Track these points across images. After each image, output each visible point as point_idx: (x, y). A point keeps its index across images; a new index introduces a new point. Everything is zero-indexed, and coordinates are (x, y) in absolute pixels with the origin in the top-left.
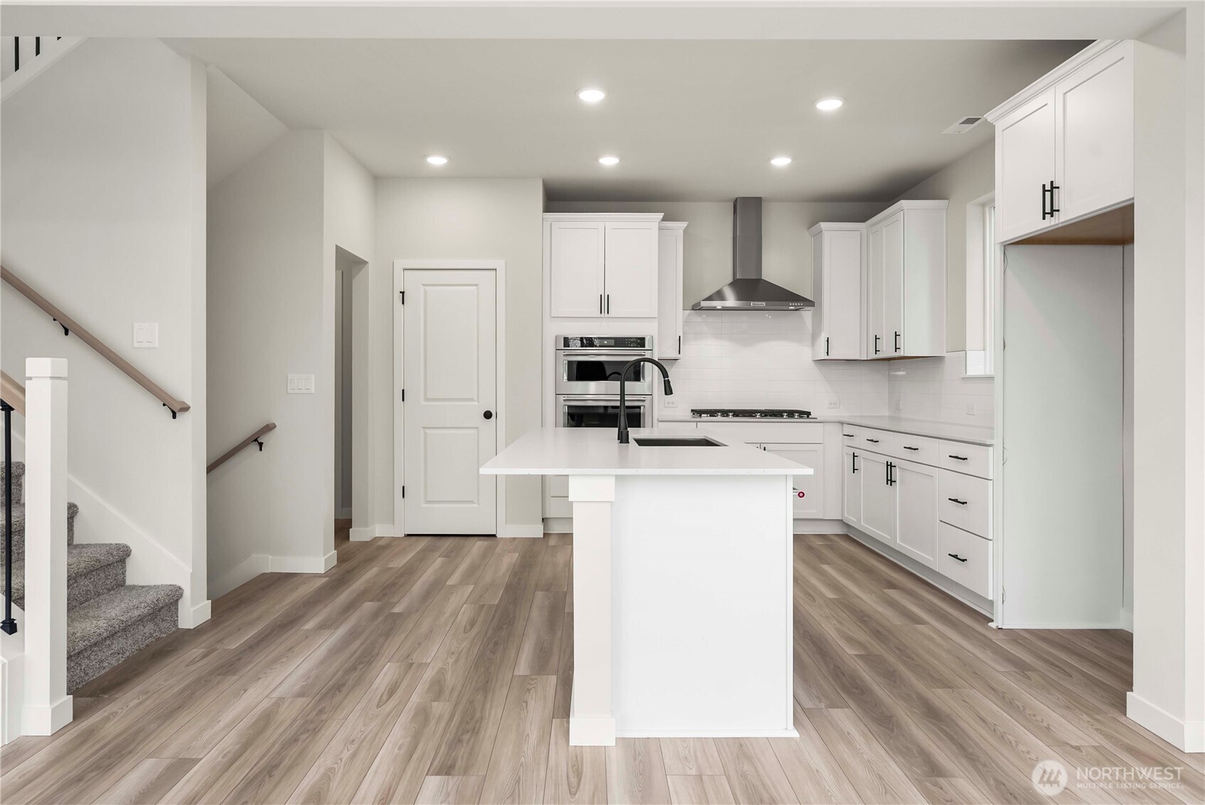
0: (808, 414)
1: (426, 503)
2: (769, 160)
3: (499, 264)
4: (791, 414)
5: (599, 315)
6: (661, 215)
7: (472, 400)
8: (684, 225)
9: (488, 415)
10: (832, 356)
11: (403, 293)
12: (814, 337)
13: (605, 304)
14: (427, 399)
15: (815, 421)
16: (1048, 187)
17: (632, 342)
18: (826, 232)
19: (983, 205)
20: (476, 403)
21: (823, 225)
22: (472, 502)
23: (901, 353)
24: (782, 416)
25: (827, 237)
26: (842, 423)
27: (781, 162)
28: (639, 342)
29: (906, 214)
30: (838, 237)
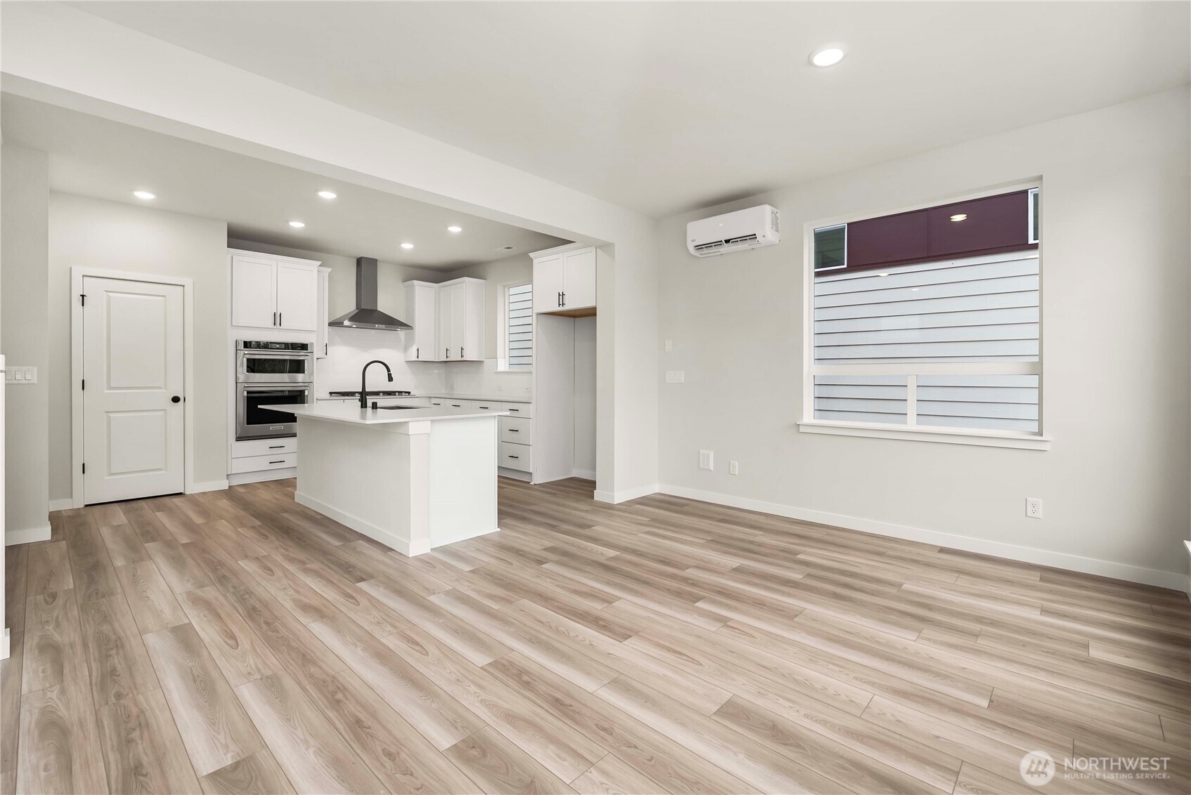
0: (409, 393)
1: (108, 476)
2: (400, 243)
3: (188, 282)
4: (400, 392)
5: (272, 326)
6: (319, 263)
7: (159, 388)
8: (330, 270)
9: (176, 400)
10: (420, 359)
11: (83, 296)
12: (406, 348)
13: (277, 319)
14: (110, 388)
15: (414, 397)
16: (561, 294)
17: (298, 347)
18: (416, 286)
19: (504, 286)
20: (165, 391)
21: (415, 282)
22: (160, 469)
23: (464, 359)
24: (395, 395)
25: (416, 288)
26: (430, 397)
27: (407, 246)
28: (304, 347)
29: (467, 285)
30: (423, 291)
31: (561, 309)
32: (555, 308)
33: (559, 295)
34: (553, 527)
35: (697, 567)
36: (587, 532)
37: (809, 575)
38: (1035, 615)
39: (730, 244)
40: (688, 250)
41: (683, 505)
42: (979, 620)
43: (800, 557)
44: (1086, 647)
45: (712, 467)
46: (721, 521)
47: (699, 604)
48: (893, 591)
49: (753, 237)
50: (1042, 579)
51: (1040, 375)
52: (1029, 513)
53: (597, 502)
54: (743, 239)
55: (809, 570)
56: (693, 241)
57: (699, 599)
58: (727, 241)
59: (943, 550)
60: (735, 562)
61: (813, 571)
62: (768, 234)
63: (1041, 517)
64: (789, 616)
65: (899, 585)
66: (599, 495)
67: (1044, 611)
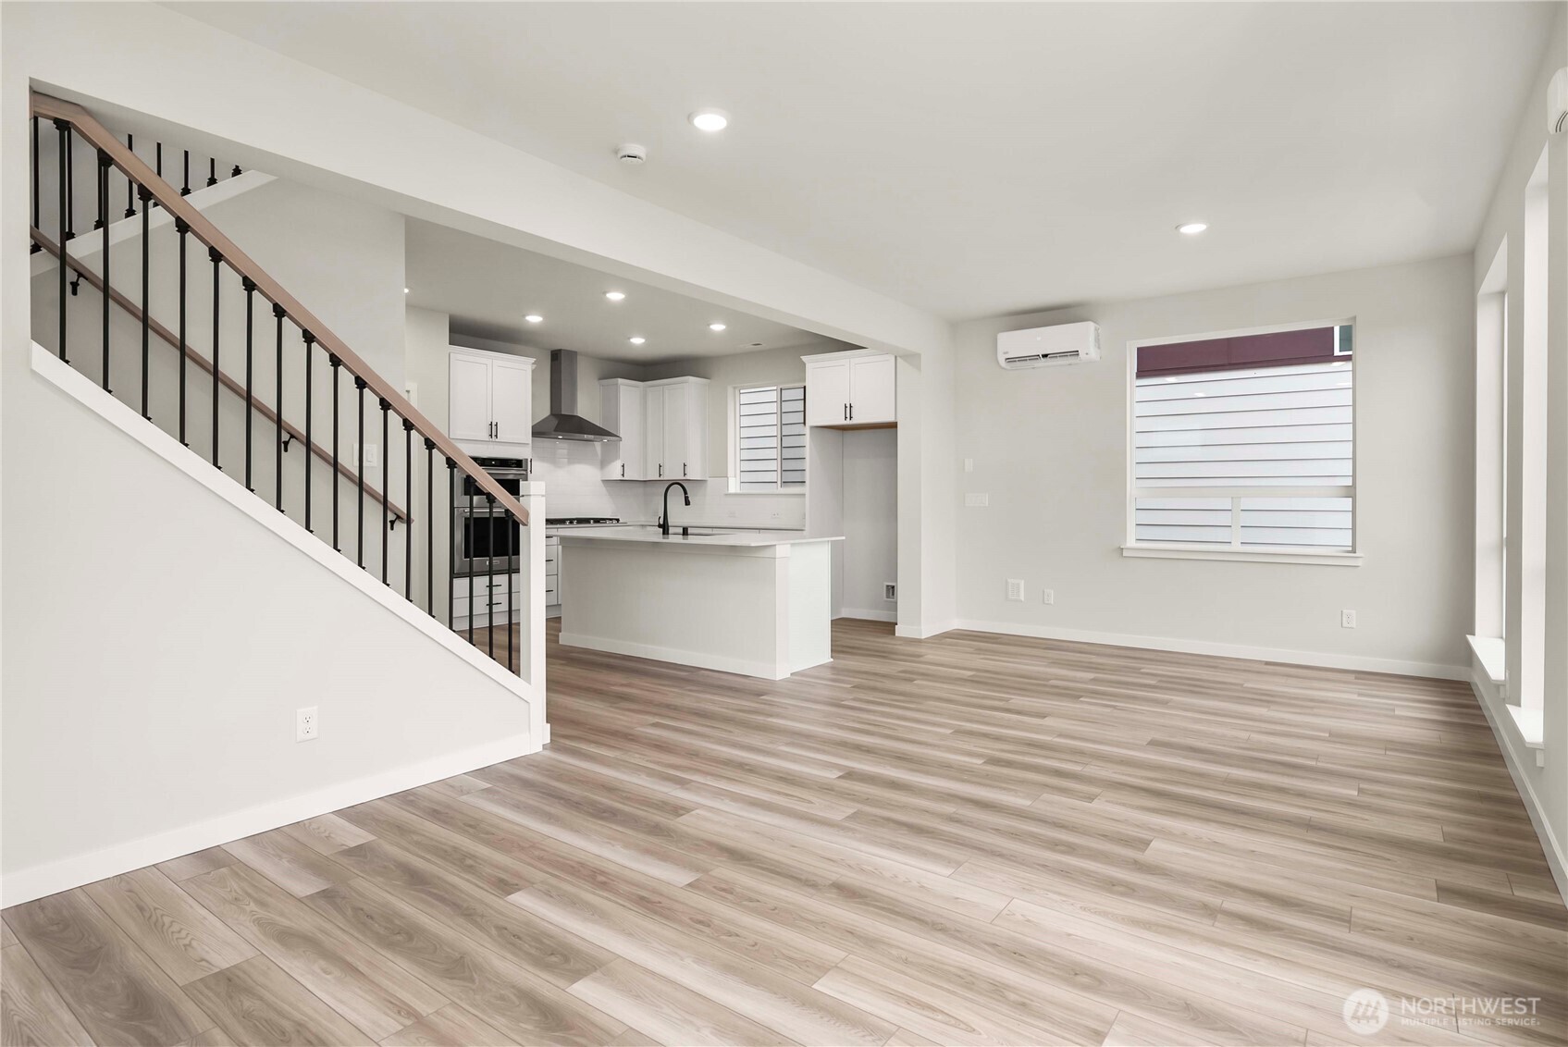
0: (618, 520)
2: (629, 337)
5: (488, 438)
6: (533, 360)
10: (625, 478)
12: (609, 464)
13: (493, 430)
15: (625, 524)
16: (847, 405)
17: (514, 463)
18: (621, 387)
19: (735, 388)
21: (621, 381)
23: (686, 477)
25: (622, 389)
27: (638, 341)
28: (518, 463)
29: (689, 386)
30: (628, 391)
31: (848, 422)
32: (841, 421)
33: (846, 407)
34: (884, 657)
35: (1056, 679)
36: (921, 659)
37: (1160, 681)
38: (1355, 697)
39: (1048, 358)
40: (998, 362)
41: (997, 638)
42: (1312, 700)
43: (1142, 670)
44: (1394, 710)
45: (1022, 598)
46: (1045, 649)
47: (1081, 699)
48: (1239, 688)
49: (1076, 353)
50: (1356, 678)
51: (1354, 498)
52: (1345, 624)
53: (901, 639)
54: (1064, 354)
55: (1159, 678)
56: (1005, 353)
57: (1081, 697)
58: (1045, 356)
59: (1267, 663)
60: (1091, 676)
61: (1164, 679)
62: (1090, 351)
63: (1354, 626)
64: (1164, 703)
65: (1242, 685)
66: (900, 631)
67: (1360, 695)
